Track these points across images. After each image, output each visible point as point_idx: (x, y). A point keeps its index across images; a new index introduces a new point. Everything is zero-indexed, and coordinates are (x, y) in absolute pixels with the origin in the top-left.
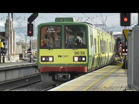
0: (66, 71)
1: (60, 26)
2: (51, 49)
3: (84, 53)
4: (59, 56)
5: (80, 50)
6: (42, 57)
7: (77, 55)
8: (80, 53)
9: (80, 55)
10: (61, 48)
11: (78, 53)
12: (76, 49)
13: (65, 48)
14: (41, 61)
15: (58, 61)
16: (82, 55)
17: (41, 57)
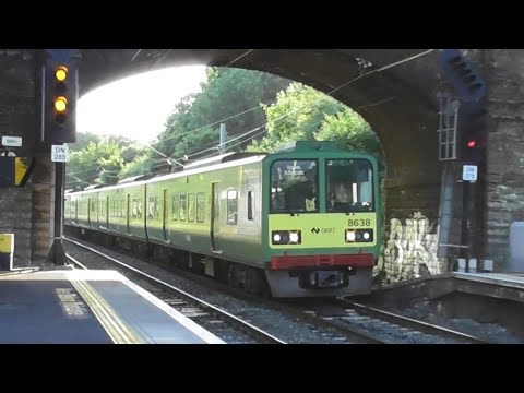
5: (359, 216)
6: (274, 233)
7: (353, 227)
9: (359, 227)
11: (355, 223)
15: (311, 242)
16: (365, 227)
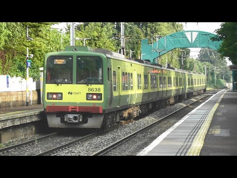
0: (78, 111)
1: (72, 57)
2: (60, 85)
3: (99, 89)
4: (69, 93)
8: (95, 90)
10: (72, 83)
12: (90, 85)
13: (77, 83)
14: (48, 99)
17: (48, 93)
